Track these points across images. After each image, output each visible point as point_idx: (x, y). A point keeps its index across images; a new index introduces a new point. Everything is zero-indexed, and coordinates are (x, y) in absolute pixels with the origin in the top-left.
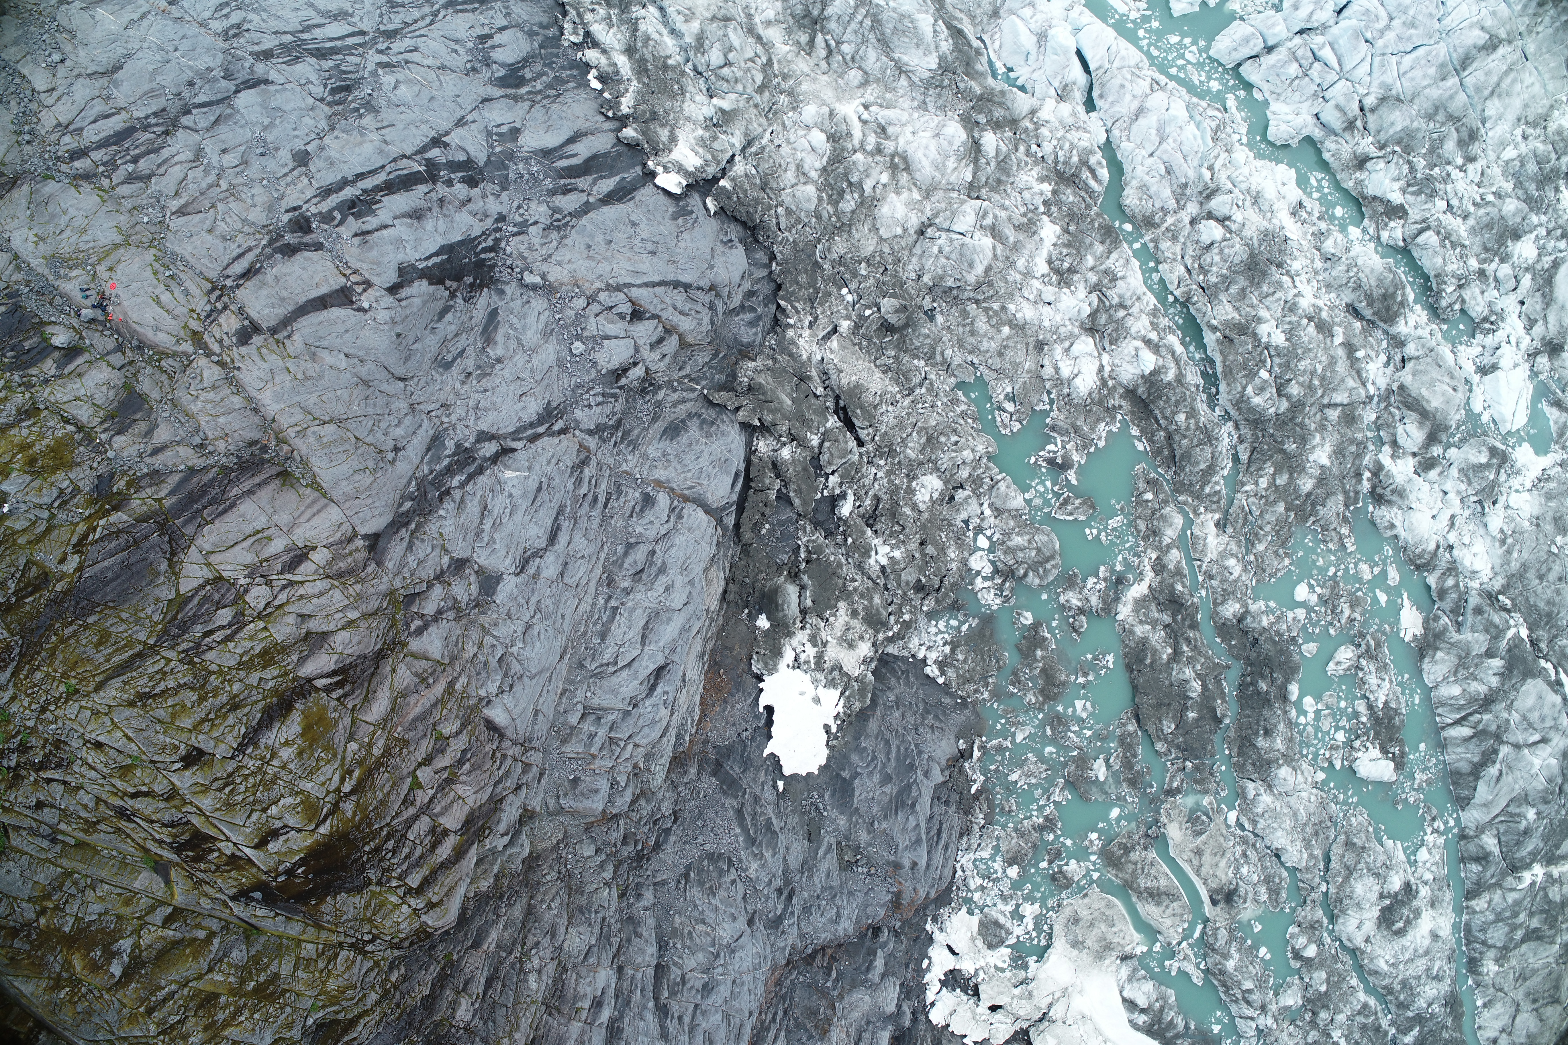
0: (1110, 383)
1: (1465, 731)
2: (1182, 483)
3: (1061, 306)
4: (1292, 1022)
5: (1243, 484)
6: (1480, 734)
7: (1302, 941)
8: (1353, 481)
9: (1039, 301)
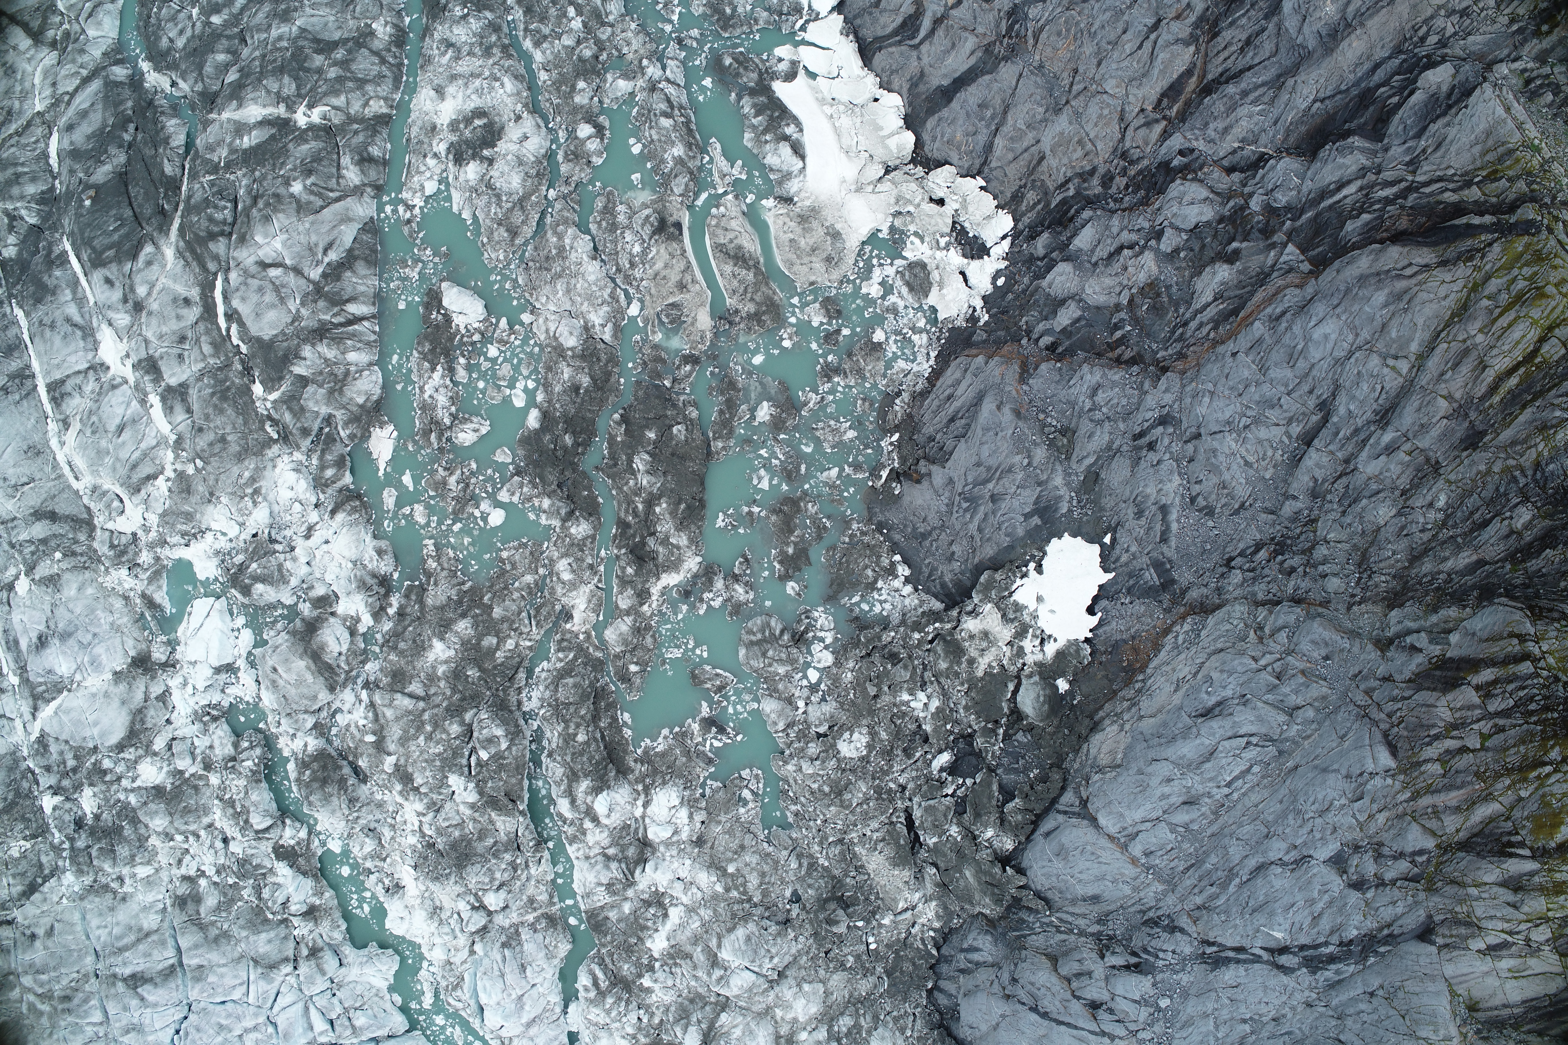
0: (640, 787)
1: (353, 309)
2: (595, 669)
3: (670, 876)
4: (622, 56)
5: (530, 648)
6: (338, 301)
7: (593, 145)
8: (409, 610)
9: (688, 885)
